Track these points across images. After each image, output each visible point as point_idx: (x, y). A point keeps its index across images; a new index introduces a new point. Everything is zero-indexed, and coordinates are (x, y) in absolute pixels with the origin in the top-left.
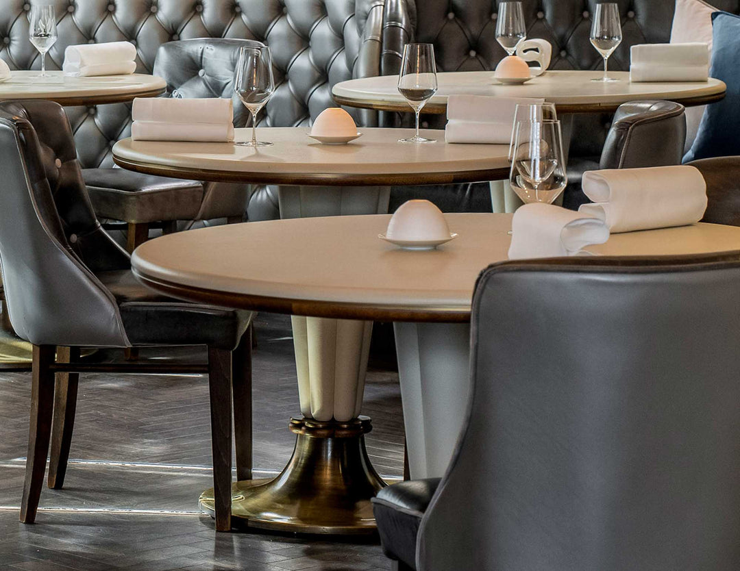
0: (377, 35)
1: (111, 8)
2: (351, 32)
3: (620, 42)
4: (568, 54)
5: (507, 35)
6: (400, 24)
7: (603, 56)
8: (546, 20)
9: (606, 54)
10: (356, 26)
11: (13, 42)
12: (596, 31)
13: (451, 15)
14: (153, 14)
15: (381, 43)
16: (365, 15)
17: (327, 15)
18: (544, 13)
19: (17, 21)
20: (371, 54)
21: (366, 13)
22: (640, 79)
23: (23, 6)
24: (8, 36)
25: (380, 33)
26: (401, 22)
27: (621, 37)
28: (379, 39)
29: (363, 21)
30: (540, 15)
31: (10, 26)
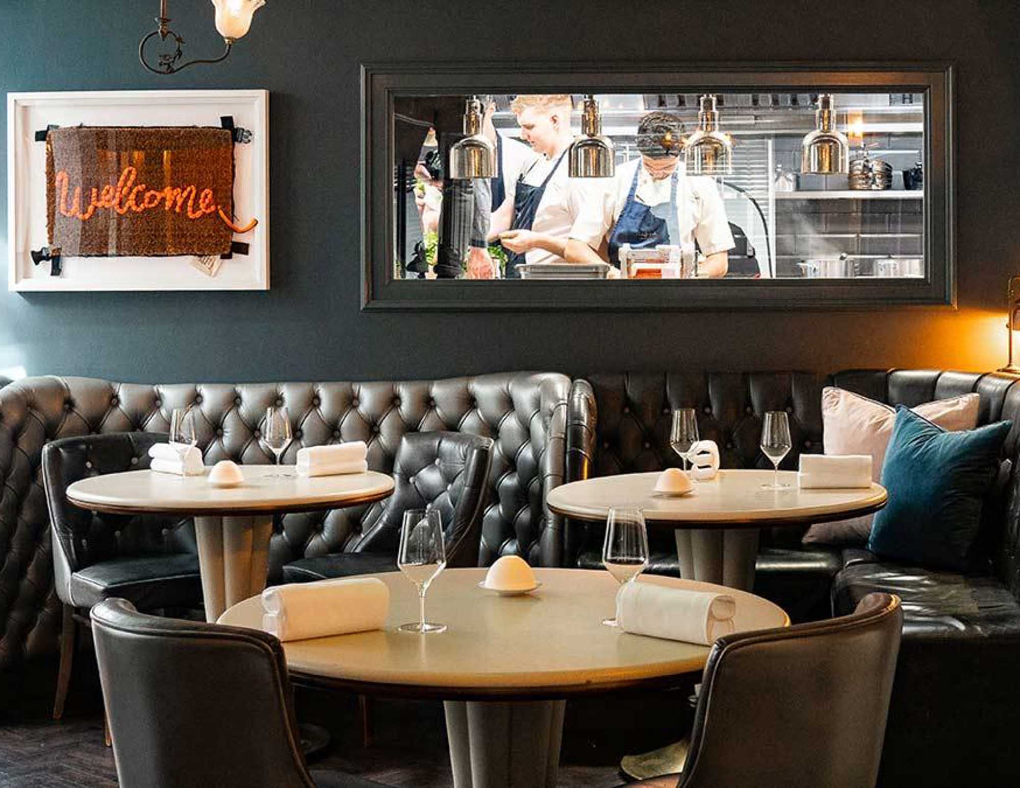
0: (562, 433)
1: (316, 402)
2: (537, 426)
3: (789, 449)
4: (733, 446)
5: (681, 440)
6: (582, 422)
7: (774, 462)
8: (713, 416)
9: (776, 460)
10: (541, 422)
11: (226, 434)
12: (766, 439)
13: (627, 410)
14: (355, 407)
15: (565, 440)
16: (549, 413)
17: (514, 410)
18: (711, 408)
19: (229, 414)
20: (556, 450)
21: (550, 410)
22: (810, 486)
23: (235, 400)
24: (221, 428)
25: (564, 431)
26: (583, 421)
27: (791, 445)
28: (563, 436)
29: (548, 418)
30: (707, 410)
31: (222, 418)
